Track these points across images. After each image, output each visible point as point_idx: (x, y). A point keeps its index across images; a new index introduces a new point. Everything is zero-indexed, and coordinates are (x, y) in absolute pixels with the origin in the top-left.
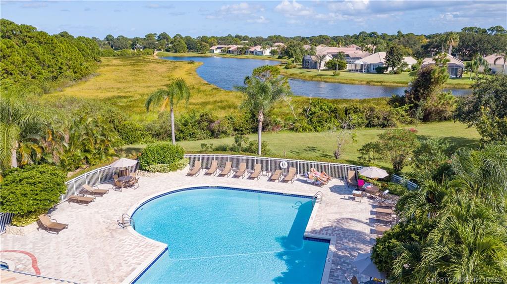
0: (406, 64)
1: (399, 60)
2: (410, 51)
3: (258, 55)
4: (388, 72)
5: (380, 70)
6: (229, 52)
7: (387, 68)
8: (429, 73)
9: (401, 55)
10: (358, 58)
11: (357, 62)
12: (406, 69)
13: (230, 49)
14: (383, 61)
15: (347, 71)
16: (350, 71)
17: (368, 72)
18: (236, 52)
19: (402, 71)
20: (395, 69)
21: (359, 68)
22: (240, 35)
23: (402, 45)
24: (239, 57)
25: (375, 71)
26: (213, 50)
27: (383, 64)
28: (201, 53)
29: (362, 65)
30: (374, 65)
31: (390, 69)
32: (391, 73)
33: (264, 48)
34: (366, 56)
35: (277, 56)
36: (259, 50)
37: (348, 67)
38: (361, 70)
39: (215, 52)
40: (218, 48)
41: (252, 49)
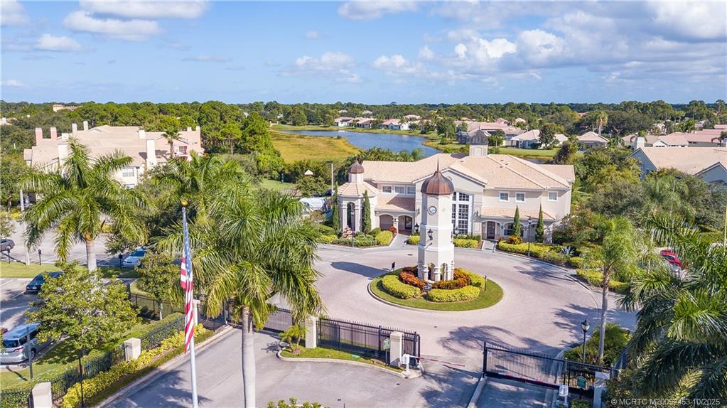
0: (557, 141)
1: (552, 138)
2: (563, 128)
3: (395, 130)
4: (542, 148)
5: (534, 146)
6: (359, 126)
7: (540, 144)
8: (567, 147)
9: (553, 133)
10: (513, 135)
11: (513, 138)
12: (558, 145)
13: (359, 122)
14: (538, 138)
15: (503, 147)
16: (506, 147)
17: (523, 147)
18: (368, 126)
19: (554, 147)
20: (548, 145)
21: (515, 144)
22: (353, 103)
23: (554, 123)
24: (374, 131)
25: (530, 147)
26: (337, 123)
27: (537, 141)
28: (325, 127)
29: (518, 142)
30: (529, 141)
31: (543, 145)
32: (544, 149)
33: (402, 122)
34: (520, 133)
35: (420, 131)
36: (397, 124)
37: (504, 143)
38: (517, 146)
39: (340, 125)
40: (343, 121)
41: (387, 123)
